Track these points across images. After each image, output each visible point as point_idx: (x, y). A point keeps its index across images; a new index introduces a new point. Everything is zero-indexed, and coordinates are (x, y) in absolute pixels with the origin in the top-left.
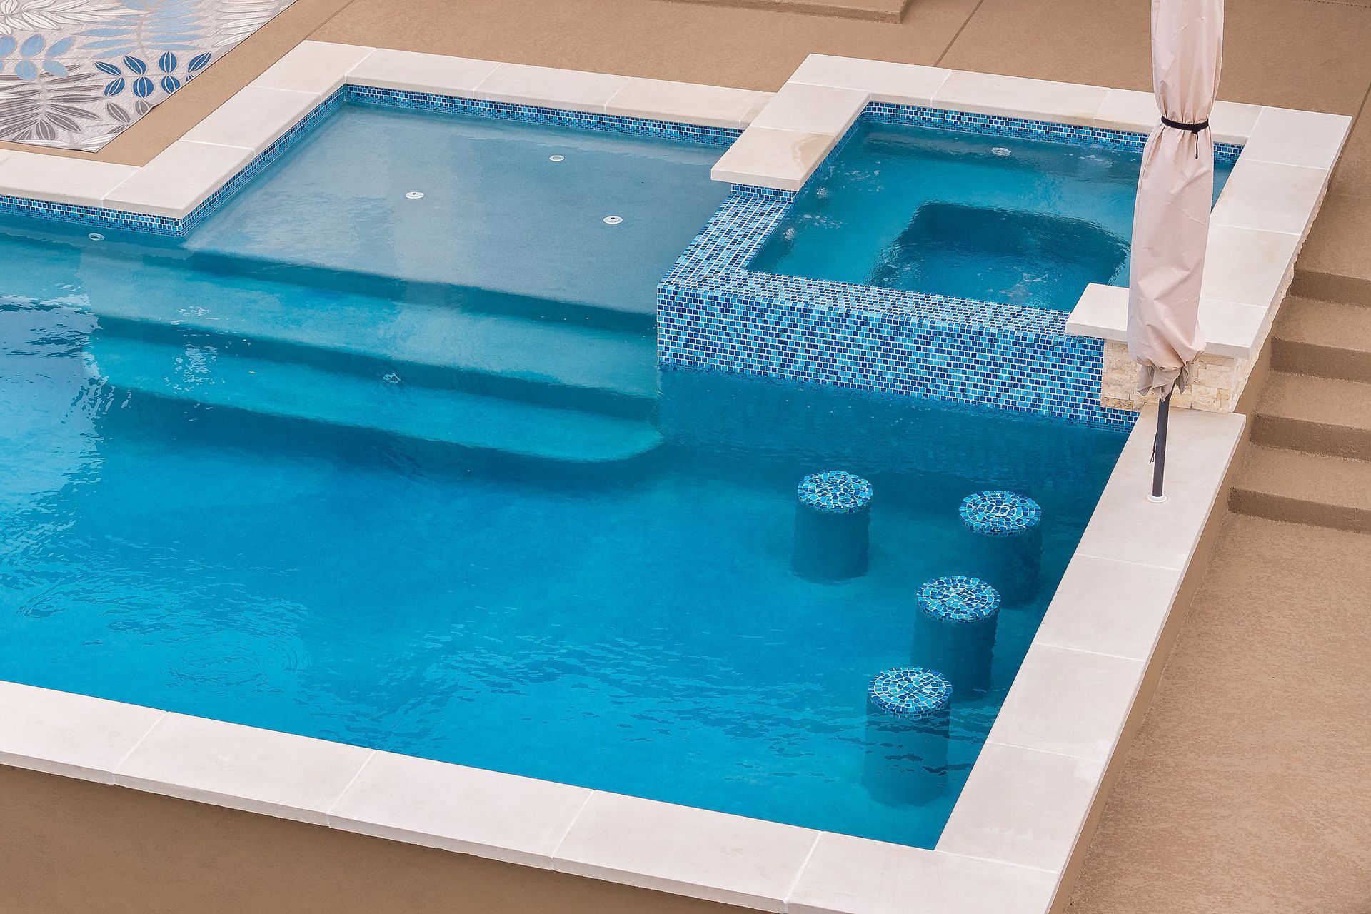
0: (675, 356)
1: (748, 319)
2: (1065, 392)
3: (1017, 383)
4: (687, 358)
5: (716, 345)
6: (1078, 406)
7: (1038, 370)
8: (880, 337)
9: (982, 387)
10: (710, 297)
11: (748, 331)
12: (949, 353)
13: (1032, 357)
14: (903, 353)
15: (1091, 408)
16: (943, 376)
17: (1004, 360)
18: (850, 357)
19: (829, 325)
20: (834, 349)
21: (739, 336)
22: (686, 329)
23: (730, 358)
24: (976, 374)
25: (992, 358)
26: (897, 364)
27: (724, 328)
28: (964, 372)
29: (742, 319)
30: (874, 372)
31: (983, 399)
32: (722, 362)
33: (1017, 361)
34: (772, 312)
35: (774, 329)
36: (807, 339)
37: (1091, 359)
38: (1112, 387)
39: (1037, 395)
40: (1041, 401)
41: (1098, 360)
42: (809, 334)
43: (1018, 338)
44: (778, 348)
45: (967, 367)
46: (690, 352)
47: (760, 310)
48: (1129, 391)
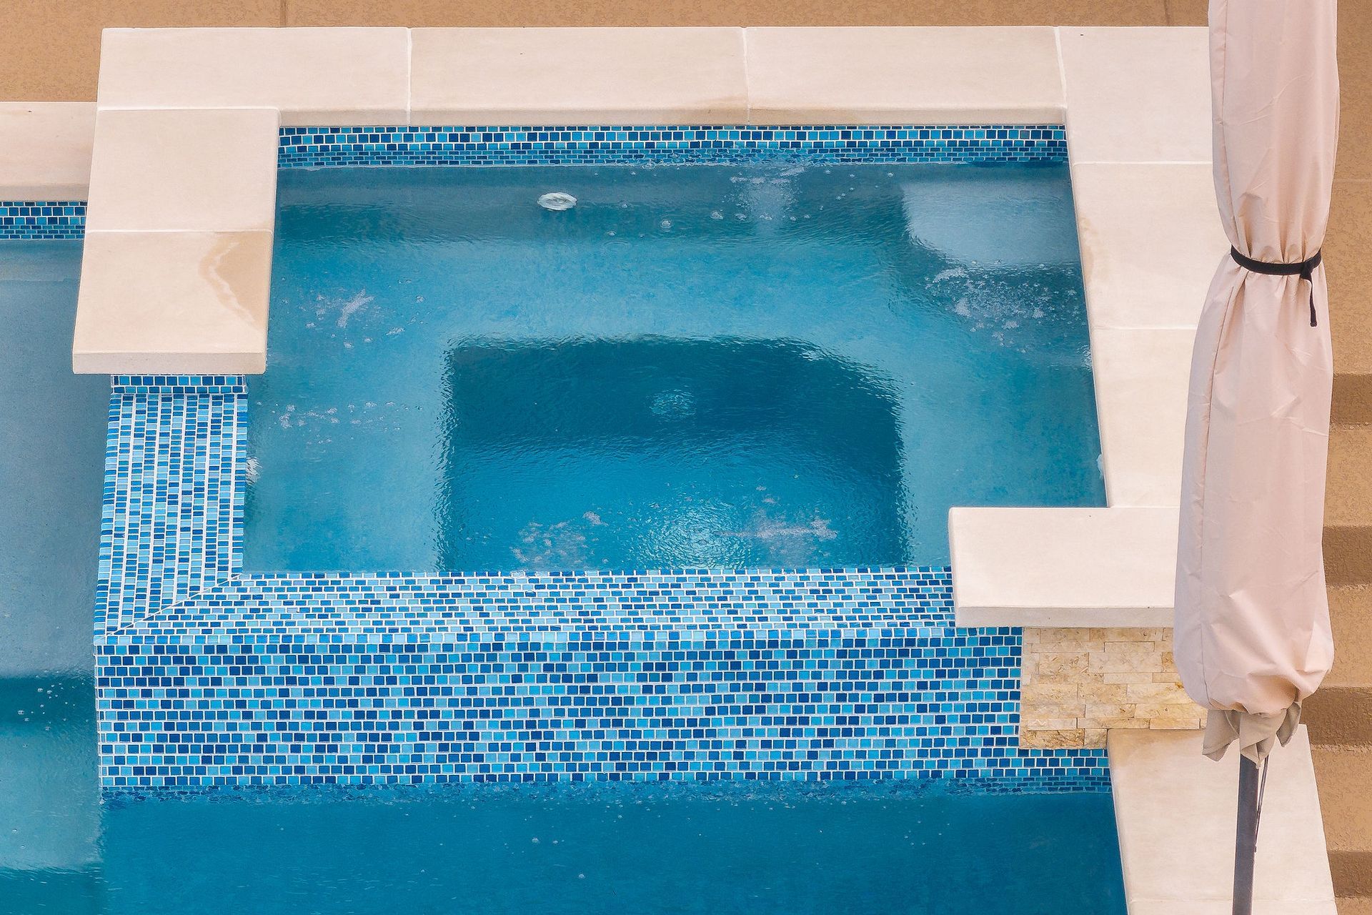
0: (138, 771)
1: (291, 681)
2: (947, 731)
3: (849, 727)
4: (163, 771)
5: (225, 738)
6: (973, 753)
7: (891, 698)
8: (567, 679)
9: (778, 744)
10: (209, 649)
11: (291, 704)
12: (710, 688)
13: (879, 675)
14: (617, 701)
15: (999, 752)
16: (698, 734)
17: (822, 687)
18: (505, 725)
19: (461, 669)
20: (472, 714)
21: (272, 715)
22: (160, 716)
23: (255, 759)
24: (766, 721)
25: (798, 687)
26: (605, 723)
27: (241, 704)
28: (742, 721)
29: (278, 681)
30: (557, 746)
31: (781, 766)
32: (237, 770)
33: (848, 686)
34: (341, 660)
35: (346, 692)
36: (415, 703)
37: (996, 662)
38: (1043, 710)
39: (891, 743)
40: (899, 754)
41: (1009, 662)
42: (420, 692)
43: (848, 643)
44: (356, 726)
45: (748, 710)
46: (169, 760)
47: (316, 659)
48: (1077, 712)
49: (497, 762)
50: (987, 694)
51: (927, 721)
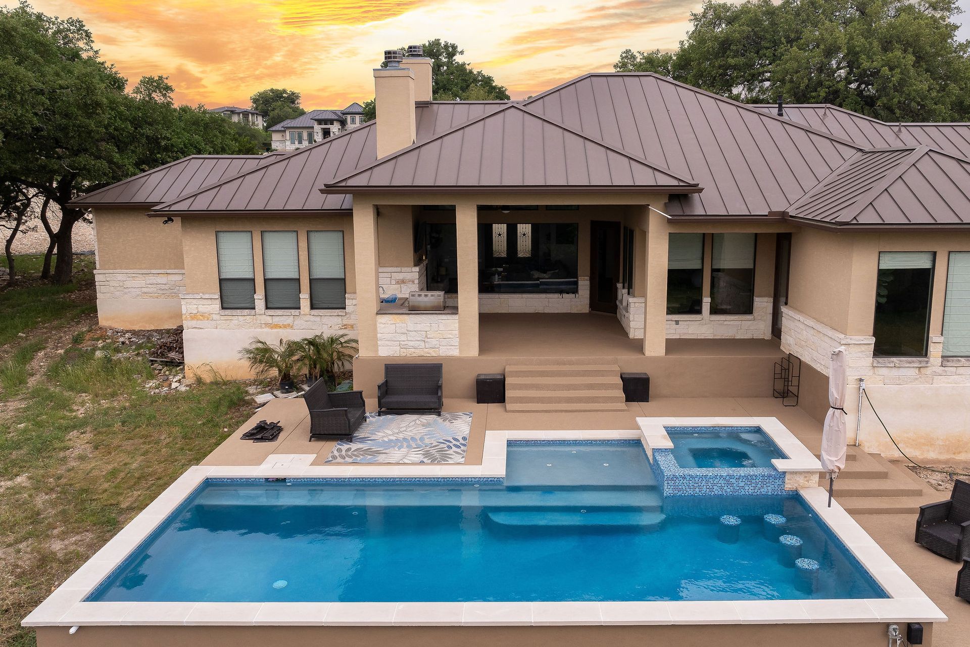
0: (669, 493)
2: (775, 488)
3: (762, 488)
4: (672, 494)
5: (681, 489)
6: (778, 491)
7: (768, 483)
8: (726, 480)
9: (753, 490)
11: (690, 484)
12: (745, 482)
14: (732, 483)
15: (782, 491)
16: (742, 488)
17: (759, 481)
18: (718, 487)
20: (713, 485)
21: (687, 485)
22: (673, 485)
24: (752, 487)
25: (756, 481)
26: (730, 487)
27: (683, 484)
29: (688, 481)
30: (724, 490)
31: (753, 493)
32: (682, 494)
33: (763, 481)
34: (697, 478)
35: (697, 482)
37: (783, 478)
38: (788, 484)
40: (768, 492)
42: (707, 482)
44: (698, 487)
45: (749, 485)
47: (693, 478)
48: (793, 485)
49: (716, 492)
50: (780, 482)
51: (773, 486)
